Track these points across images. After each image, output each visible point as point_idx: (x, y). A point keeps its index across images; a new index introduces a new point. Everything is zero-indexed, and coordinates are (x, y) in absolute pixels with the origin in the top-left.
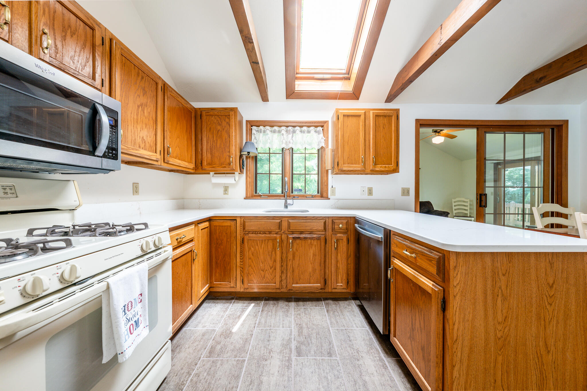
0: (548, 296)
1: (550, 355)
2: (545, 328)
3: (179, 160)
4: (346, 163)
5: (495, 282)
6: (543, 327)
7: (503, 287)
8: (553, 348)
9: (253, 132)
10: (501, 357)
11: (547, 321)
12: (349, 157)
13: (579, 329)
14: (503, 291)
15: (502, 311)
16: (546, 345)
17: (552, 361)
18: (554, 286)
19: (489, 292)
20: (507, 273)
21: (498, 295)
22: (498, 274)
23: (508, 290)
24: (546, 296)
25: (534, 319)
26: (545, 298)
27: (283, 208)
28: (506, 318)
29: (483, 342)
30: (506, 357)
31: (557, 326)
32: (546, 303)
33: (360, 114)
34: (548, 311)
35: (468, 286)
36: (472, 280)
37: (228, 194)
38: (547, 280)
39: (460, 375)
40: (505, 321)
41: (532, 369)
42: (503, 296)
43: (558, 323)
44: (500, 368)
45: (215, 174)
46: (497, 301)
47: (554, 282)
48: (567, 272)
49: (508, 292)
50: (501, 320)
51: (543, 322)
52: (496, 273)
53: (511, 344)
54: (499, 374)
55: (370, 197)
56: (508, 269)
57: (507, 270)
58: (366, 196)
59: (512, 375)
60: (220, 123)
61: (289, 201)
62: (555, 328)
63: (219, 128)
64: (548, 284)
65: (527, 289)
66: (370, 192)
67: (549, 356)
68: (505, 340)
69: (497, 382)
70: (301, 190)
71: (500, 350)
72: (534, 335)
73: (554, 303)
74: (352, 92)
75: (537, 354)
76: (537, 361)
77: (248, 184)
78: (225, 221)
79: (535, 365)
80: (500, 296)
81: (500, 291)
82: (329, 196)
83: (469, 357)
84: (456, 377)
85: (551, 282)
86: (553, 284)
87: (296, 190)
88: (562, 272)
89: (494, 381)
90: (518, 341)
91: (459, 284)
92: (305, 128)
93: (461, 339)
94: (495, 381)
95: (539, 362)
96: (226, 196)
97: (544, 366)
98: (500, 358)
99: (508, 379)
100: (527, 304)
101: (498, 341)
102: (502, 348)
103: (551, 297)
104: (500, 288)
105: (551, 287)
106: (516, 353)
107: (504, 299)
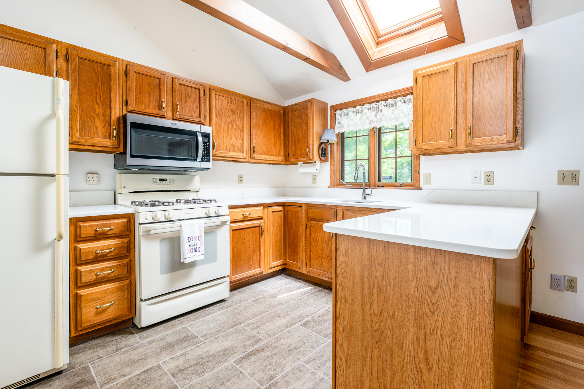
0: (429, 302)
1: (432, 374)
2: (426, 338)
3: (266, 155)
4: (427, 140)
5: (371, 271)
6: (423, 337)
7: (379, 278)
8: (435, 367)
9: (337, 117)
10: (377, 350)
11: (428, 331)
12: (430, 132)
13: (473, 358)
14: (379, 282)
15: (378, 303)
16: (427, 359)
17: (434, 382)
18: (438, 292)
19: (366, 280)
20: (383, 264)
21: (374, 285)
22: (374, 264)
23: (384, 282)
24: (427, 301)
25: (412, 322)
26: (426, 302)
27: (360, 198)
28: (382, 311)
29: (361, 328)
30: (382, 352)
31: (441, 342)
32: (427, 310)
33: (448, 68)
34: (429, 320)
35: (348, 269)
36: (351, 264)
37: (316, 183)
38: (428, 281)
39: (342, 351)
40: (380, 314)
41: (410, 380)
42: (379, 287)
43: (443, 339)
44: (377, 362)
45: (303, 163)
46: (373, 291)
47: (437, 287)
48: (455, 278)
49: (384, 285)
50: (377, 312)
51: (423, 331)
52: (372, 261)
53: (387, 341)
54: (375, 367)
55: (489, 187)
56: (384, 260)
57: (383, 261)
58: (481, 185)
59: (388, 375)
60: (301, 116)
61: (368, 191)
62: (438, 343)
63: (300, 121)
64: (430, 287)
65: (404, 287)
66: (489, 178)
67: (431, 375)
68: (381, 334)
69: (373, 374)
70: (390, 178)
71: (376, 343)
72: (412, 342)
73: (438, 312)
74: (448, 37)
75: (416, 365)
76: (416, 373)
77: (332, 172)
78: (294, 207)
79: (414, 377)
80: (376, 286)
81: (376, 281)
82: (422, 185)
83: (349, 338)
84: (339, 352)
85: (434, 286)
86: (435, 289)
87: (385, 178)
88: (448, 277)
89: (371, 373)
90: (394, 340)
91: (341, 265)
92: (391, 101)
93: (342, 317)
94: (372, 373)
95: (418, 375)
96: (314, 185)
97: (424, 383)
98: (376, 352)
99: (384, 377)
100: (404, 304)
101: (374, 333)
102: (378, 341)
103: (433, 304)
104: (376, 278)
105: (434, 292)
106: (392, 352)
107: (380, 291)
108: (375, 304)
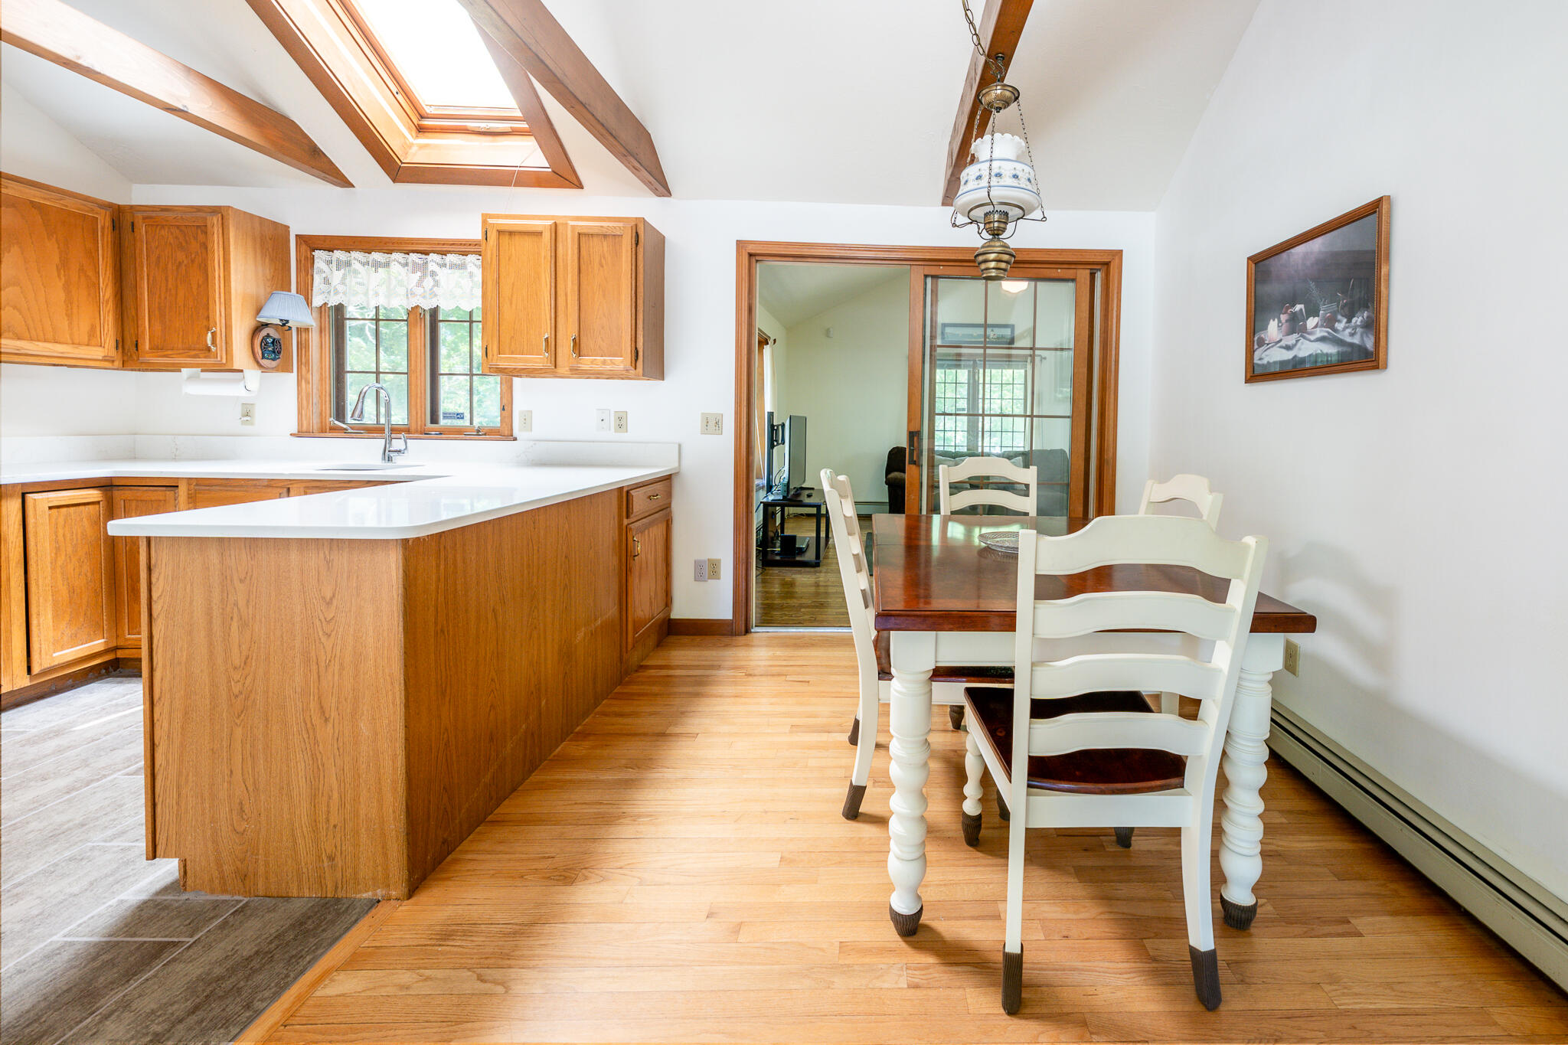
0: (323, 620)
1: (330, 725)
2: (319, 677)
5: (226, 595)
6: (316, 676)
7: (242, 603)
8: (334, 714)
10: (240, 729)
11: (322, 664)
13: (382, 680)
14: (242, 610)
15: (240, 646)
16: (322, 707)
17: (333, 736)
18: (335, 602)
19: (216, 613)
20: (248, 578)
21: (232, 618)
22: (232, 581)
23: (250, 608)
24: (320, 620)
25: (297, 661)
26: (318, 623)
28: (247, 659)
29: (208, 702)
30: (249, 728)
31: (340, 674)
32: (321, 633)
34: (324, 647)
35: (178, 601)
36: (185, 590)
38: (320, 590)
39: (168, 762)
40: (245, 663)
41: (297, 750)
42: (241, 619)
43: (344, 669)
44: (240, 749)
46: (230, 629)
47: (334, 596)
48: (357, 577)
49: (250, 612)
50: (239, 664)
51: (314, 667)
52: (228, 577)
53: (258, 706)
54: (238, 759)
56: (250, 570)
57: (247, 573)
59: (262, 762)
62: (336, 678)
64: (323, 598)
65: (285, 607)
67: (328, 728)
68: (247, 698)
69: (234, 772)
71: (239, 716)
72: (300, 690)
73: (335, 632)
75: (306, 724)
76: (305, 736)
79: (303, 744)
80: (235, 619)
81: (236, 609)
83: (183, 728)
84: (161, 766)
85: (328, 595)
86: (331, 599)
88: (349, 577)
89: (229, 773)
90: (270, 700)
91: (163, 597)
93: (168, 696)
94: (231, 772)
95: (309, 738)
97: (318, 746)
98: (239, 732)
99: (253, 769)
100: (285, 635)
101: (234, 701)
102: (242, 712)
103: (328, 622)
104: (236, 604)
105: (329, 603)
106: (268, 721)
107: (244, 625)
108: (235, 650)
